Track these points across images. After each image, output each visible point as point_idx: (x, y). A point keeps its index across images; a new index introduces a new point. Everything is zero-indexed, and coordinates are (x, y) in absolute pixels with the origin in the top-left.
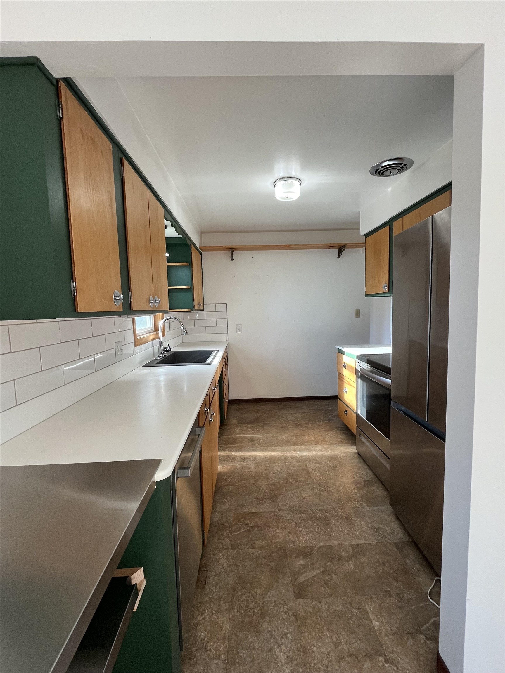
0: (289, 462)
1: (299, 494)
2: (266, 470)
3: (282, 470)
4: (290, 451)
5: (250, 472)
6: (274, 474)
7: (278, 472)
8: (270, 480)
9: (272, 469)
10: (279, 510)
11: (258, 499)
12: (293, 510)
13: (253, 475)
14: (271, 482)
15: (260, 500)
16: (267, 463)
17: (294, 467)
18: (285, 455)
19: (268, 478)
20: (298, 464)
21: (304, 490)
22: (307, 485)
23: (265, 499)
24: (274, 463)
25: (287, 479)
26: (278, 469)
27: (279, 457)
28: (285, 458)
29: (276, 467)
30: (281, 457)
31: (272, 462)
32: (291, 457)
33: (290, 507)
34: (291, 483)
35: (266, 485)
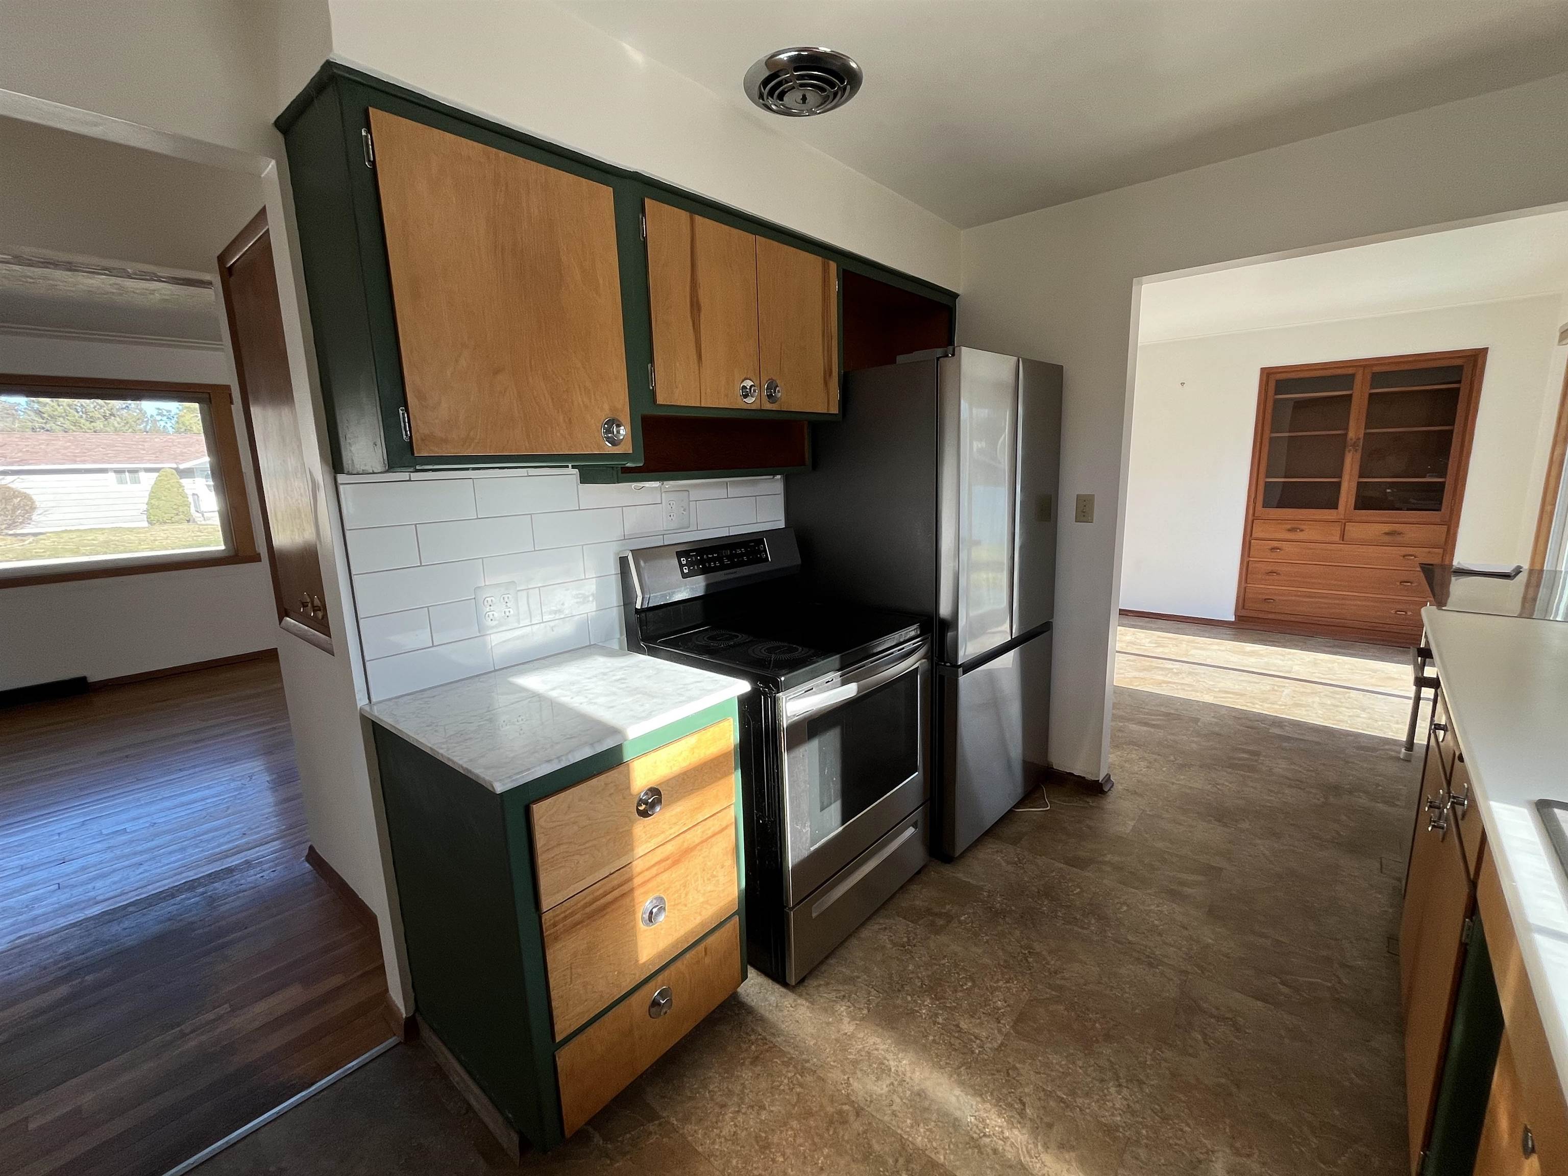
0: (1049, 1094)
1: (1105, 979)
2: (1165, 1119)
3: (1102, 1081)
4: (995, 1151)
5: (1238, 1145)
6: (1141, 1083)
7: (1123, 1081)
8: (1166, 1065)
9: (1137, 1107)
10: (1186, 972)
11: (1237, 1028)
12: (1149, 957)
13: (1228, 1121)
14: (1168, 1054)
15: (1231, 1019)
16: (1142, 1153)
17: (1047, 1065)
18: (1036, 1146)
19: (1173, 1075)
20: (1025, 1069)
21: (1082, 981)
22: (1061, 988)
23: (1212, 1016)
24: (1110, 1130)
25: (1108, 1037)
26: (1113, 1090)
27: (1072, 1148)
28: (1050, 1126)
29: (1113, 1107)
30: (1062, 1146)
31: (1115, 1139)
32: (1022, 1114)
33: (1151, 965)
34: (1104, 1017)
35: (1190, 1055)
